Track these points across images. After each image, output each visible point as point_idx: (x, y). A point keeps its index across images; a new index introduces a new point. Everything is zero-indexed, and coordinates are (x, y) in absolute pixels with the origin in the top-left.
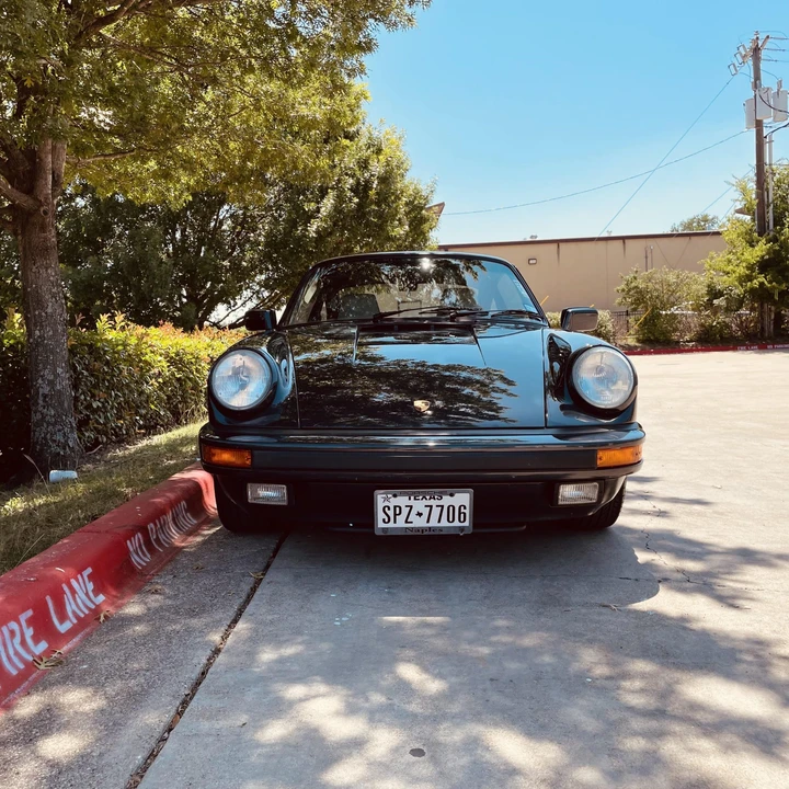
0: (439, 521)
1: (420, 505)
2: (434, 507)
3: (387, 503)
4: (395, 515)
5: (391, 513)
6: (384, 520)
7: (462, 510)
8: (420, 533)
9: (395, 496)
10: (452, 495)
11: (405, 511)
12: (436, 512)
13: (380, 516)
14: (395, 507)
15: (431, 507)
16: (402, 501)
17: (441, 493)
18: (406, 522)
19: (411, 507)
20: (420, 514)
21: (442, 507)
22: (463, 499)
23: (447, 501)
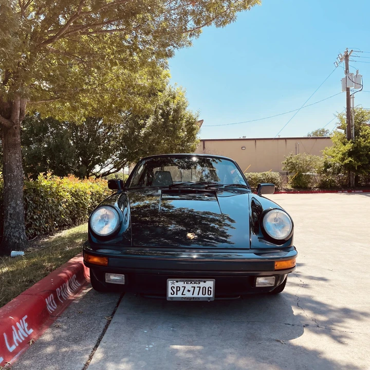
0: (198, 294)
1: (189, 286)
2: (196, 287)
3: (173, 285)
4: (177, 291)
5: (175, 290)
6: (171, 293)
7: (210, 289)
8: (189, 300)
9: (177, 282)
10: (205, 282)
11: (182, 289)
12: (197, 290)
13: (170, 291)
14: (177, 287)
15: (195, 287)
16: (181, 284)
17: (200, 280)
18: (182, 294)
19: (185, 287)
20: (189, 291)
21: (200, 287)
22: (210, 284)
23: (202, 284)
